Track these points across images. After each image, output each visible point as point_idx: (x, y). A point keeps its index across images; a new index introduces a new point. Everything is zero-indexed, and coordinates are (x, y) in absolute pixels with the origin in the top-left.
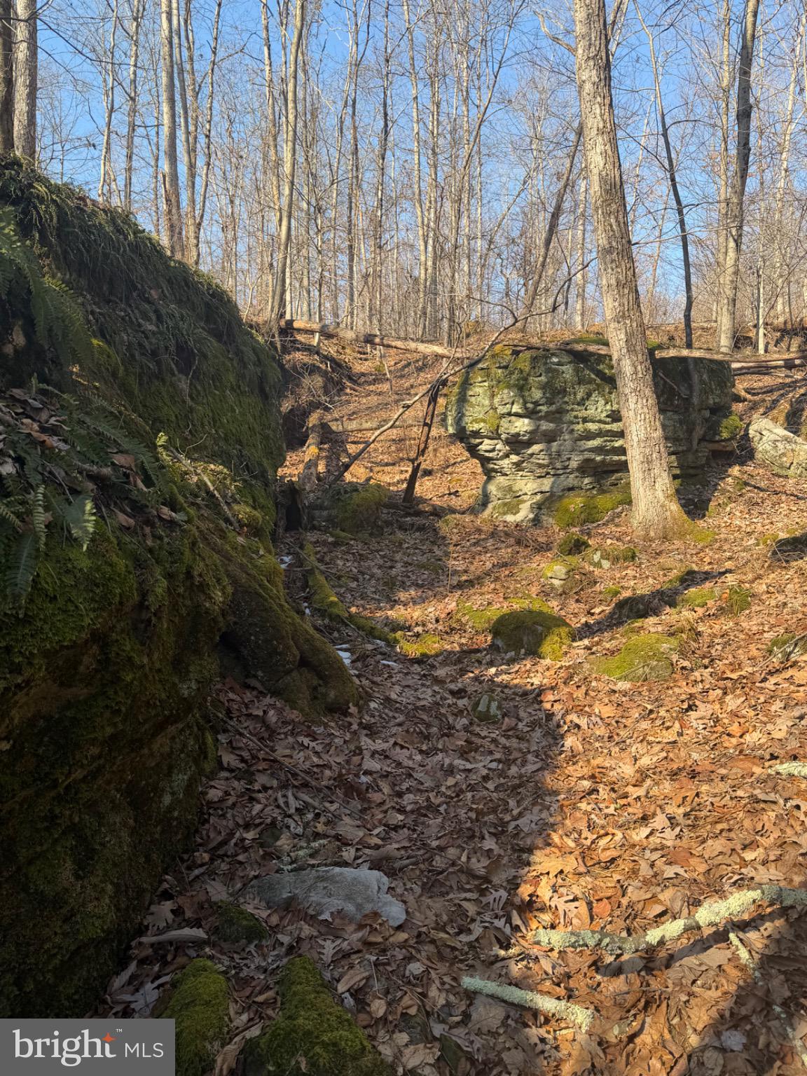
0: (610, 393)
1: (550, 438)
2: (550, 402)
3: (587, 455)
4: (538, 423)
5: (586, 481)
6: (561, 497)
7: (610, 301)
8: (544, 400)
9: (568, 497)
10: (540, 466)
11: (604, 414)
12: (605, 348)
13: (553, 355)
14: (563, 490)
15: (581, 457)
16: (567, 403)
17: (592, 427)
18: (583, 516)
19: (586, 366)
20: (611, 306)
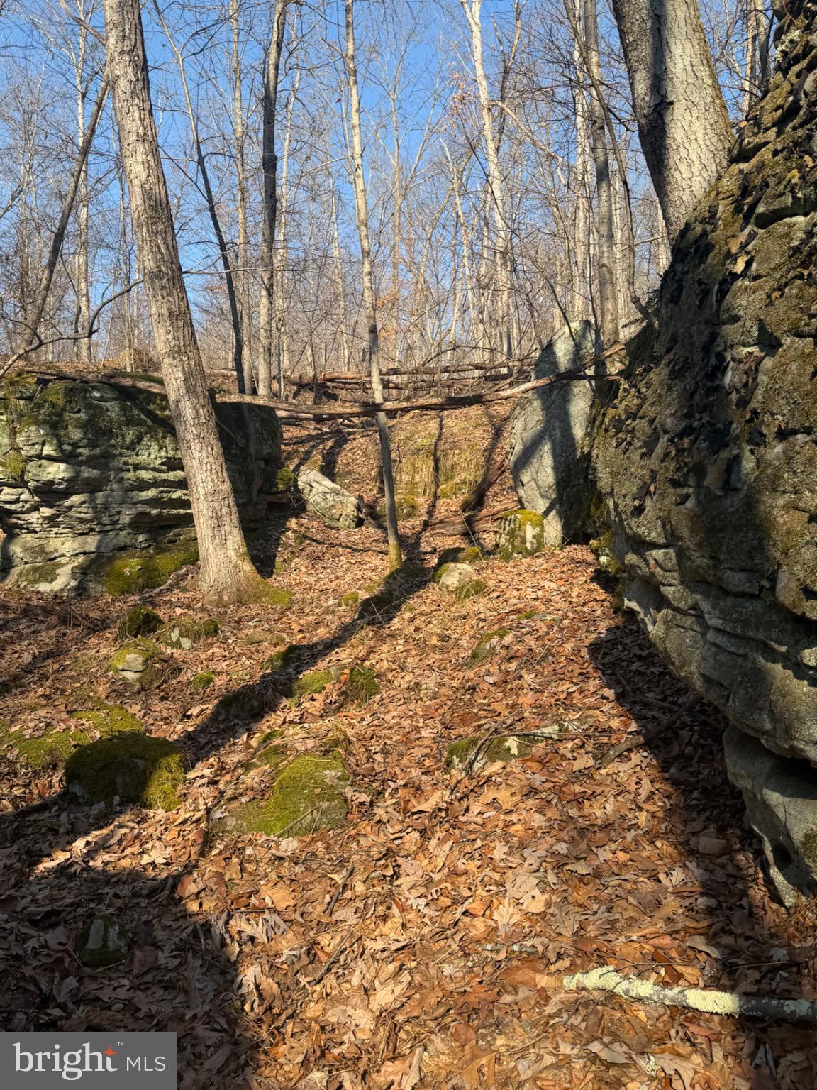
0: (164, 437)
1: (92, 487)
2: (92, 445)
3: (141, 508)
4: (78, 468)
5: (141, 538)
6: (111, 560)
7: (162, 332)
8: (85, 441)
9: (120, 558)
10: (81, 521)
11: (159, 462)
12: (157, 386)
13: (94, 388)
14: (113, 550)
15: (133, 511)
16: (114, 446)
17: (146, 475)
18: (141, 581)
19: (135, 405)
20: (163, 338)
